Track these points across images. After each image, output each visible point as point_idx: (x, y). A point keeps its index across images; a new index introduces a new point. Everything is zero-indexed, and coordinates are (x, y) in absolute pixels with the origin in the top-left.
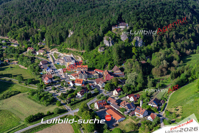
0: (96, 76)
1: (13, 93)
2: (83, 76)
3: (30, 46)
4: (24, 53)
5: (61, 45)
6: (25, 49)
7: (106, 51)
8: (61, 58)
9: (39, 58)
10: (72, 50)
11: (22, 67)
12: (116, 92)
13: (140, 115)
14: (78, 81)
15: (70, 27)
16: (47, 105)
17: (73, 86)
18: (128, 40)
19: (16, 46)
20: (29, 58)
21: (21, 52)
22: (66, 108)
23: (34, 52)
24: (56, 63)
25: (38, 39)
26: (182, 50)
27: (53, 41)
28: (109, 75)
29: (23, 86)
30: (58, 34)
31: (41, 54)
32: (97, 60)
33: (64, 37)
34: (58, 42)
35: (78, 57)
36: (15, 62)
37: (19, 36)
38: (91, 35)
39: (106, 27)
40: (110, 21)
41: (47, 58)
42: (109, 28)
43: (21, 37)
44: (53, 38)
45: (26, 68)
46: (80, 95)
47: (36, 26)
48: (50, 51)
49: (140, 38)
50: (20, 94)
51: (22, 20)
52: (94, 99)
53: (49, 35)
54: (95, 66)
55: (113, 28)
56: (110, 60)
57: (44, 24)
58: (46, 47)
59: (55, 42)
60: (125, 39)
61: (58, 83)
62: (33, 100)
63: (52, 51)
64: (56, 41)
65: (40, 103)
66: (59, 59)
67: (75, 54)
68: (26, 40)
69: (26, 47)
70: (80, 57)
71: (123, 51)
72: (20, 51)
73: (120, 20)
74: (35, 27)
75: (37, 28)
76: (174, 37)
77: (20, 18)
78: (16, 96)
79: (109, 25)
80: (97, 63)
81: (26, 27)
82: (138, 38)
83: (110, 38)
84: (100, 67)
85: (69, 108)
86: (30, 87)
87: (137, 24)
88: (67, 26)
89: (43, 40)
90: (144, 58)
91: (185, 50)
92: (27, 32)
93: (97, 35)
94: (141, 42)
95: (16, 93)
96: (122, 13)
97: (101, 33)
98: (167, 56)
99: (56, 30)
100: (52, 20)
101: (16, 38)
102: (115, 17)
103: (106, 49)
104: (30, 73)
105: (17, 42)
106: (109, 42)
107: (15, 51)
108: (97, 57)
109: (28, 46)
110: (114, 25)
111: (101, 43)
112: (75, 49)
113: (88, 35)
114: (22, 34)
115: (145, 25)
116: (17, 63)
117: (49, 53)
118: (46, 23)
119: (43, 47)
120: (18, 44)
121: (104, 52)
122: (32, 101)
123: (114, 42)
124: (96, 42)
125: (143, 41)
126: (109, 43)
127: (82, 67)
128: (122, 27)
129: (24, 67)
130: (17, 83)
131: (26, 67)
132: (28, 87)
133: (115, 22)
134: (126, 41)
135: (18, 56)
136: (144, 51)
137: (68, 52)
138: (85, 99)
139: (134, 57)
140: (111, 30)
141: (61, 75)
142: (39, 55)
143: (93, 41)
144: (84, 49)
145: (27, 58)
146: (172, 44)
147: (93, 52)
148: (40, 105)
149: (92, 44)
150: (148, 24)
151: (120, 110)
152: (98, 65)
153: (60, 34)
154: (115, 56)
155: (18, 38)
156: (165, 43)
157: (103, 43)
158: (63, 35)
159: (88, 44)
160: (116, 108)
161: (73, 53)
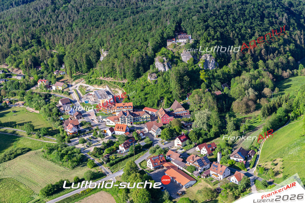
0: (146, 118)
1: (19, 152)
2: (127, 119)
3: (42, 78)
4: (33, 89)
5: (90, 73)
6: (34, 82)
7: (160, 79)
8: (90, 93)
9: (57, 94)
10: (106, 79)
11: (31, 110)
12: (178, 141)
13: (218, 175)
14: (119, 128)
15: (101, 45)
16: (74, 168)
17: (112, 136)
18: (192, 60)
19: (19, 78)
20: (40, 96)
21: (29, 87)
22: (103, 170)
23: (49, 86)
24: (83, 101)
25: (54, 66)
26: (276, 71)
27: (77, 68)
28: (167, 116)
29: (35, 139)
30: (84, 56)
31: (59, 89)
32: (146, 94)
33: (94, 61)
34: (84, 68)
35: (117, 90)
36: (20, 103)
37: (24, 63)
38: (135, 56)
39: (157, 42)
40: (163, 33)
41: (70, 94)
42: (162, 43)
43: (28, 64)
44: (76, 63)
45: (38, 112)
46: (124, 148)
47: (50, 47)
48: (73, 83)
49: (211, 56)
50: (31, 152)
51: (27, 38)
52: (145, 153)
53: (71, 58)
54: (145, 103)
55: (169, 44)
56: (166, 92)
57: (61, 42)
58: (67, 77)
59: (80, 69)
60: (188, 59)
61: (89, 132)
62: (50, 160)
63: (77, 83)
64: (81, 67)
65: (62, 165)
66: (88, 95)
67: (112, 85)
68: (34, 68)
69: (35, 79)
70: (120, 89)
71: (186, 78)
72: (27, 85)
73: (179, 31)
74: (48, 48)
75: (51, 48)
76: (263, 52)
77: (23, 35)
78: (24, 155)
79: (162, 38)
80: (146, 98)
81: (35, 48)
82: (209, 57)
83: (164, 58)
84: (151, 104)
85: (108, 171)
86: (45, 140)
87: (204, 35)
88: (98, 43)
89: (62, 67)
90: (218, 87)
91: (280, 70)
92: (36, 56)
93: (144, 55)
94: (213, 62)
95: (24, 152)
96: (181, 20)
97: (150, 52)
98: (253, 81)
99: (80, 50)
100: (73, 35)
101: (20, 66)
102: (170, 25)
103: (159, 76)
104: (44, 119)
105: (21, 72)
106: (164, 65)
107: (19, 87)
108: (147, 89)
109: (39, 78)
110: (170, 38)
111: (151, 66)
112: (112, 78)
113: (130, 55)
114: (29, 59)
115: (217, 36)
116: (23, 105)
117: (72, 86)
118: (65, 41)
119: (62, 78)
120: (24, 74)
121: (157, 81)
122: (50, 162)
123: (171, 65)
124: (144, 66)
125: (216, 60)
126: (164, 67)
127: (124, 106)
128: (183, 41)
129: (33, 110)
130: (24, 135)
131: (37, 109)
132: (41, 140)
133: (172, 34)
134: (189, 61)
135: (24, 94)
136: (219, 76)
137: (101, 83)
138: (131, 155)
139: (203, 85)
140: (165, 46)
141: (93, 120)
142: (56, 91)
143: (139, 65)
144: (125, 77)
145: (38, 95)
146: (261, 62)
147: (140, 81)
148: (62, 168)
149: (138, 69)
150: (221, 34)
151: (188, 170)
152: (149, 101)
153: (87, 56)
154: (174, 85)
155: (22, 66)
156: (250, 62)
157: (154, 67)
158: (92, 57)
159: (131, 69)
160: (180, 167)
161: (109, 84)
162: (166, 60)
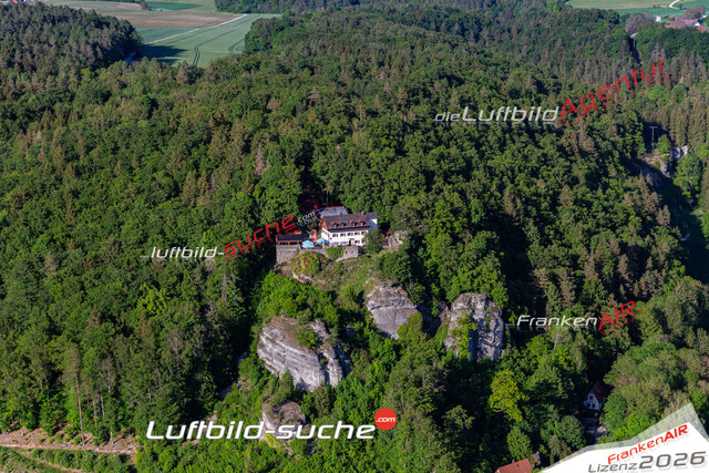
42: (260, 251)
49: (489, 299)
60: (401, 321)
94: (497, 325)
103: (313, 411)
106: (321, 356)
126: (323, 367)
128: (346, 239)
133: (294, 210)
140: (272, 263)
162: (324, 334)
